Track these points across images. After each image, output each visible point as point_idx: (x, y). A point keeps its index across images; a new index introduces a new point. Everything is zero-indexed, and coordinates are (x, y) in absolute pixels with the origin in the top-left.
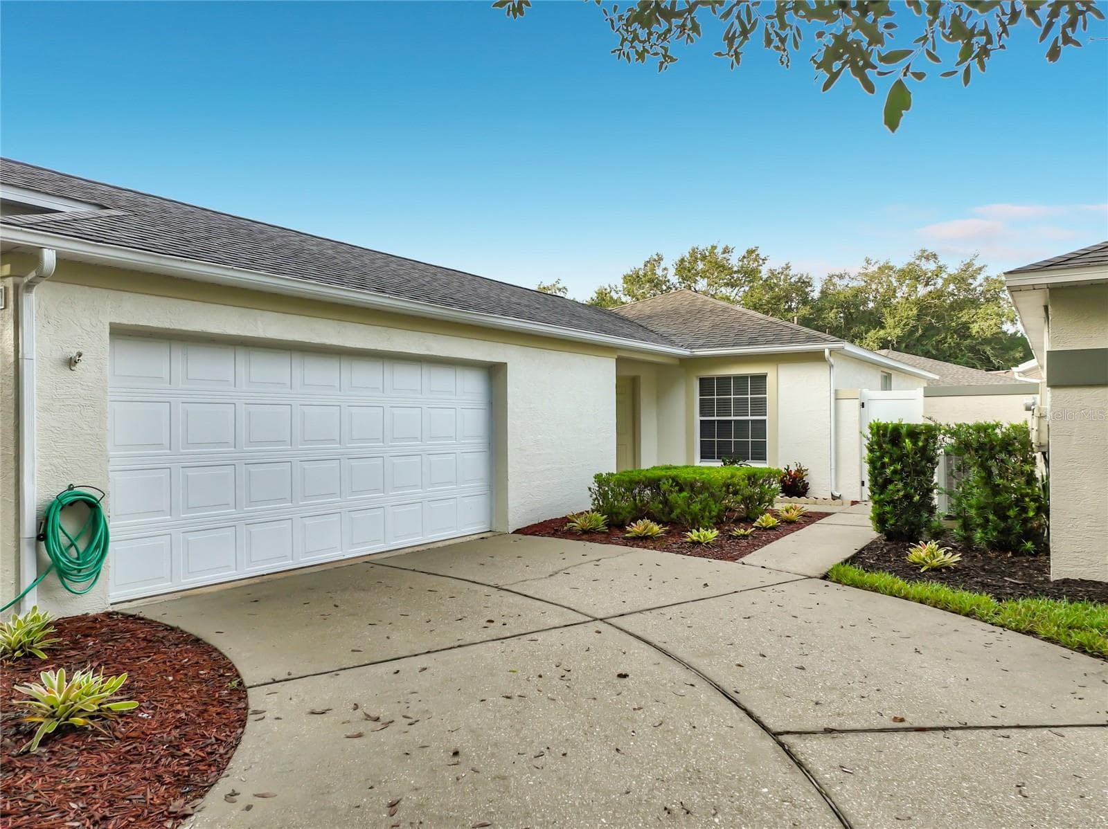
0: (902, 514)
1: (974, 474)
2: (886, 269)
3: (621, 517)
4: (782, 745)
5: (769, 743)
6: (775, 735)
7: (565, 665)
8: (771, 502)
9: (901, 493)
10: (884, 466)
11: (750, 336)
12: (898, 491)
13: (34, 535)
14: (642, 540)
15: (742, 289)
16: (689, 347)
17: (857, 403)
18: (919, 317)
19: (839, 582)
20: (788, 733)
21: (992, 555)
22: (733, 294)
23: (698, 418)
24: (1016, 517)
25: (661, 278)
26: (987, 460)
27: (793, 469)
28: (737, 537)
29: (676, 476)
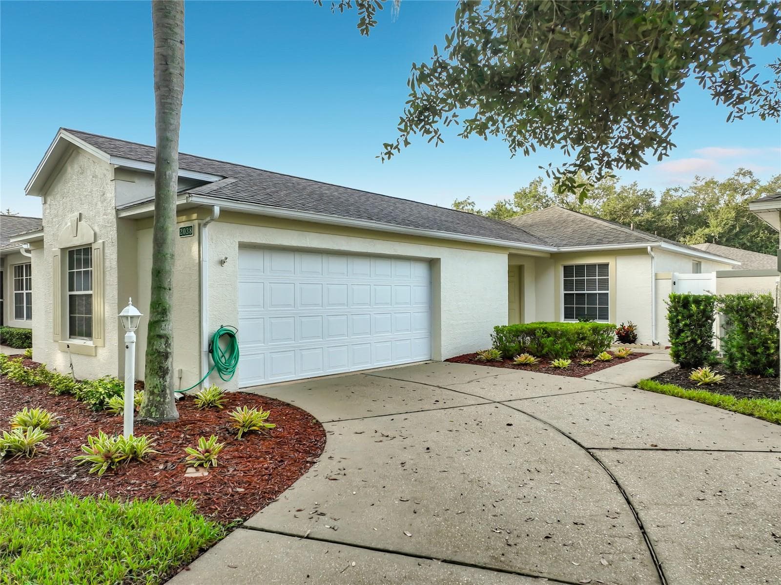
0: (690, 352)
1: (736, 326)
2: (711, 183)
3: (511, 353)
4: (590, 453)
5: (584, 451)
6: (587, 449)
7: (479, 420)
8: (608, 346)
9: (689, 339)
10: (678, 321)
11: (598, 238)
12: (687, 337)
13: (207, 350)
14: (524, 366)
15: (602, 200)
16: (557, 246)
17: (670, 282)
18: (737, 219)
19: (642, 389)
20: (593, 448)
21: (747, 377)
22: (595, 204)
23: (562, 292)
24: (762, 353)
25: (542, 194)
26: (744, 317)
27: (626, 325)
28: (584, 365)
29: (546, 328)
